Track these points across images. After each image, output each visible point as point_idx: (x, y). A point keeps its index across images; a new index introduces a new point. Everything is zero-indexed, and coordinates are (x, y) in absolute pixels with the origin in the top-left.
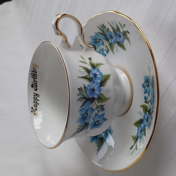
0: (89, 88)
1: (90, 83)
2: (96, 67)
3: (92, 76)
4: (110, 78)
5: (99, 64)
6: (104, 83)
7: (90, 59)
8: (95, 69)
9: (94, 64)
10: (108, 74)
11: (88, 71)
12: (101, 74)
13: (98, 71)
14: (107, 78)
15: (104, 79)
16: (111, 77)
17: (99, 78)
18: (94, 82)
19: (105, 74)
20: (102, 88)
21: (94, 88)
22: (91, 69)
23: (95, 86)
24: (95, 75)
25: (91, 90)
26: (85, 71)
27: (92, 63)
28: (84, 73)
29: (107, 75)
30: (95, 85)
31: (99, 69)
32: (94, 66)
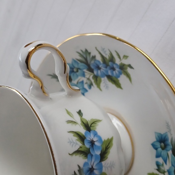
0: (86, 169)
1: (86, 160)
2: (91, 128)
3: (87, 146)
4: (112, 144)
5: (95, 122)
6: (106, 155)
7: (80, 113)
8: (91, 131)
9: (87, 122)
10: (110, 138)
11: (82, 138)
12: (100, 139)
13: (96, 134)
14: (109, 144)
15: (104, 146)
16: (114, 142)
17: (98, 148)
18: (92, 155)
19: (106, 139)
20: (103, 163)
21: (92, 167)
22: (85, 133)
23: (94, 162)
24: (92, 143)
25: (88, 171)
26: (77, 140)
27: (85, 122)
28: (77, 144)
29: (108, 139)
30: (93, 160)
31: (96, 130)
32: (88, 127)
